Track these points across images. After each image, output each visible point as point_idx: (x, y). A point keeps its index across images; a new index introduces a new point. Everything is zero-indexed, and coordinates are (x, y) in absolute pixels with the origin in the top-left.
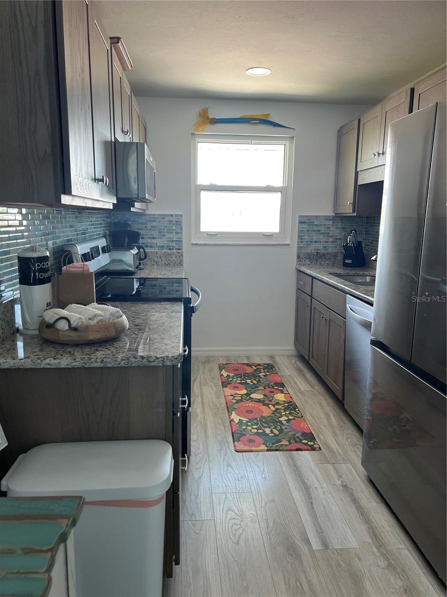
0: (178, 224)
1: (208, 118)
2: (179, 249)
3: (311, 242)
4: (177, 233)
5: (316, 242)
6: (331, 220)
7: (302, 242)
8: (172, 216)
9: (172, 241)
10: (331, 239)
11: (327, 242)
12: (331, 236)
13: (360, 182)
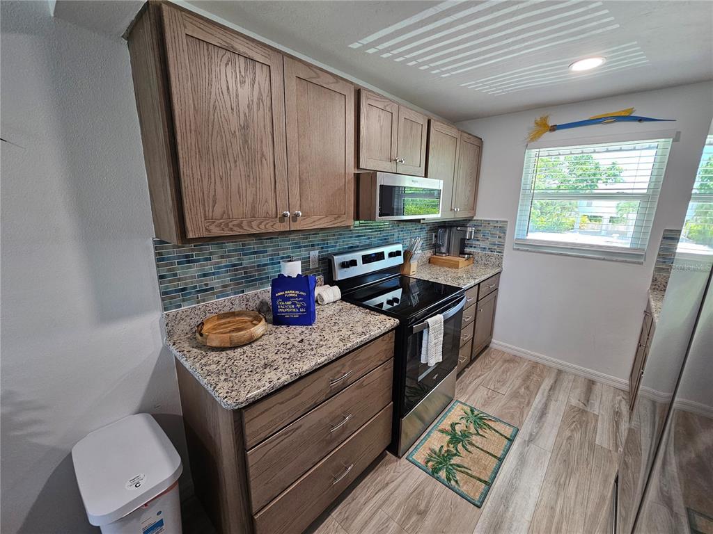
0: (503, 230)
1: (547, 126)
2: (500, 252)
4: (500, 237)
8: (497, 222)
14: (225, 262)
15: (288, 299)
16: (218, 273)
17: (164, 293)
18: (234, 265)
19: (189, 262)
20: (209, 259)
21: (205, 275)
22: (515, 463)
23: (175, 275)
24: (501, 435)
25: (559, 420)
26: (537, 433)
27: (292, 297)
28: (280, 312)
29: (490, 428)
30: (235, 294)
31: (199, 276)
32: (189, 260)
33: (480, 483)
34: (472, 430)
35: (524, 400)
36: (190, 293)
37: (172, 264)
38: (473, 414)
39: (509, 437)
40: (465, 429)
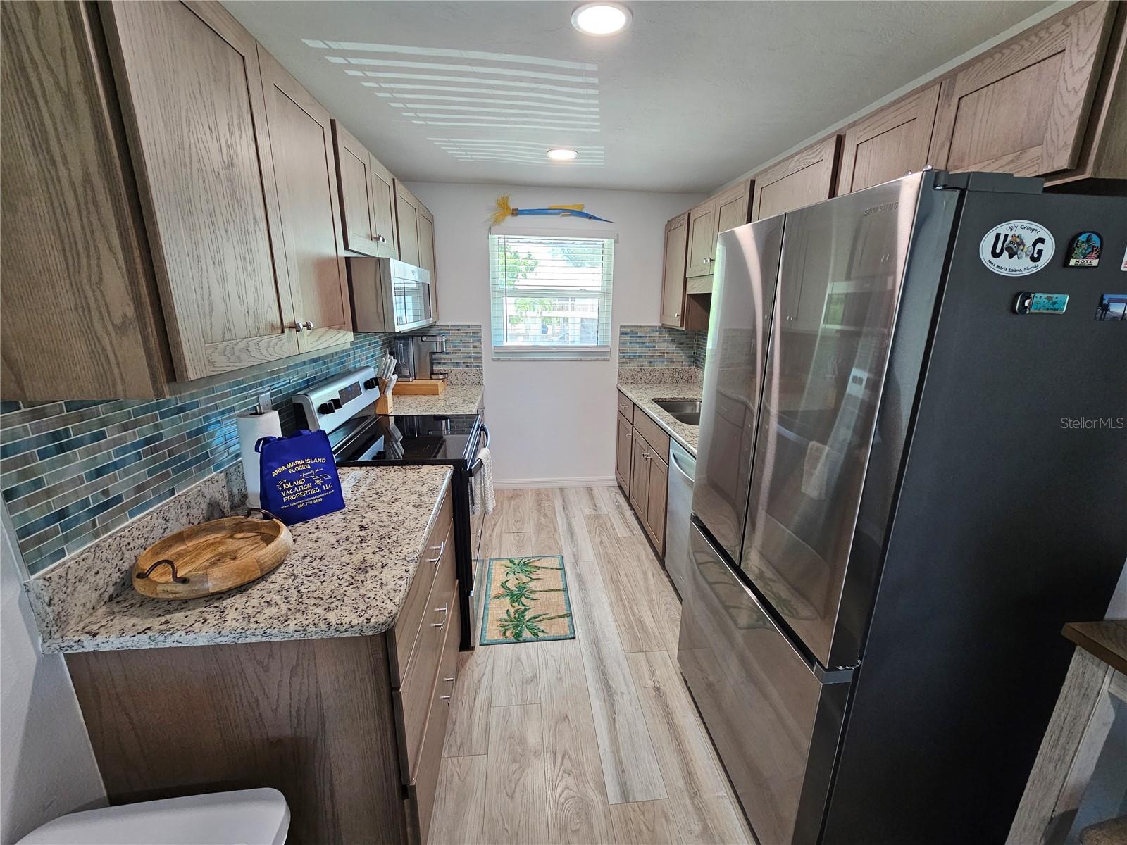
0: (476, 336)
1: (508, 208)
2: (478, 366)
3: (634, 356)
4: (475, 347)
5: (640, 356)
6: (657, 331)
7: (624, 356)
8: (469, 326)
9: (470, 357)
10: (657, 354)
11: (652, 356)
12: (657, 350)
13: (690, 291)
14: (133, 436)
15: (298, 475)
16: (123, 463)
17: (23, 533)
18: (148, 441)
19: (61, 449)
20: (102, 436)
21: (99, 472)
22: (577, 585)
23: (38, 483)
24: (552, 569)
25: (585, 531)
26: (578, 551)
27: (301, 472)
28: (288, 502)
29: (539, 568)
30: (160, 499)
31: (91, 476)
32: (60, 444)
33: (562, 619)
34: (525, 579)
35: (549, 529)
36: (77, 519)
37: (25, 460)
38: (515, 564)
39: (558, 567)
40: (518, 582)
